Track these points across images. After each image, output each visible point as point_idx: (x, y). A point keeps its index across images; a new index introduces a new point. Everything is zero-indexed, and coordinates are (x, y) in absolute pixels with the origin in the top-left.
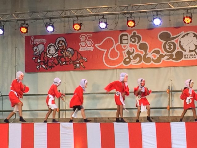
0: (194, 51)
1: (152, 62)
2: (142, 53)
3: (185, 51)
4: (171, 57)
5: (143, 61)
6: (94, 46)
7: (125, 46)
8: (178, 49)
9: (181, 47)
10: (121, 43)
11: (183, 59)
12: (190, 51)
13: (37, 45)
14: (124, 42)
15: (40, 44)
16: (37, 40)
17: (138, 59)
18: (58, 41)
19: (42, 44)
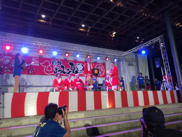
0: (82, 71)
1: (66, 74)
2: (62, 69)
3: (79, 70)
4: (74, 72)
7: (54, 66)
8: (76, 69)
10: (53, 64)
15: (7, 59)
16: (5, 56)
17: (60, 72)
19: (9, 59)
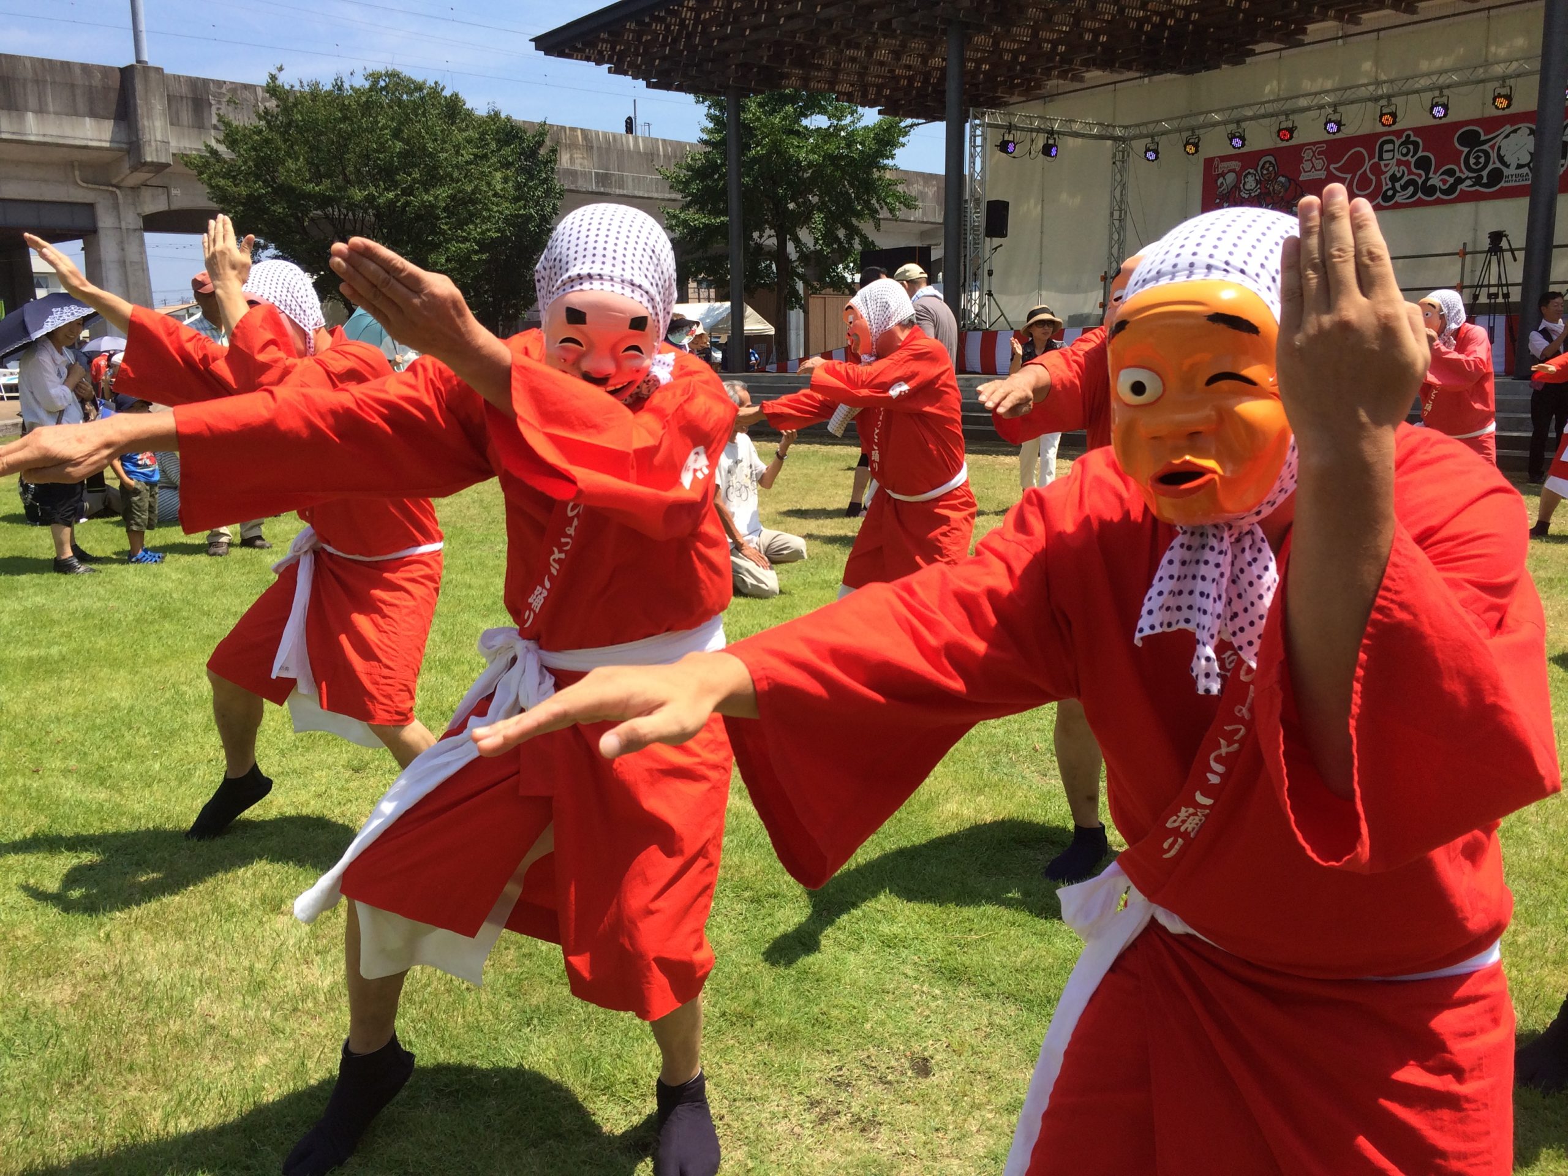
0: (1528, 165)
1: (1438, 194)
2: (1420, 176)
3: (1508, 166)
4: (1478, 181)
5: (1420, 194)
6: (1327, 169)
7: (1386, 166)
8: (1494, 164)
9: (1501, 159)
10: (1381, 158)
11: (1503, 184)
12: (1519, 166)
13: (1223, 175)
14: (1386, 156)
15: (1230, 171)
16: (1224, 164)
17: (1411, 189)
18: (1261, 163)
19: (1233, 171)
